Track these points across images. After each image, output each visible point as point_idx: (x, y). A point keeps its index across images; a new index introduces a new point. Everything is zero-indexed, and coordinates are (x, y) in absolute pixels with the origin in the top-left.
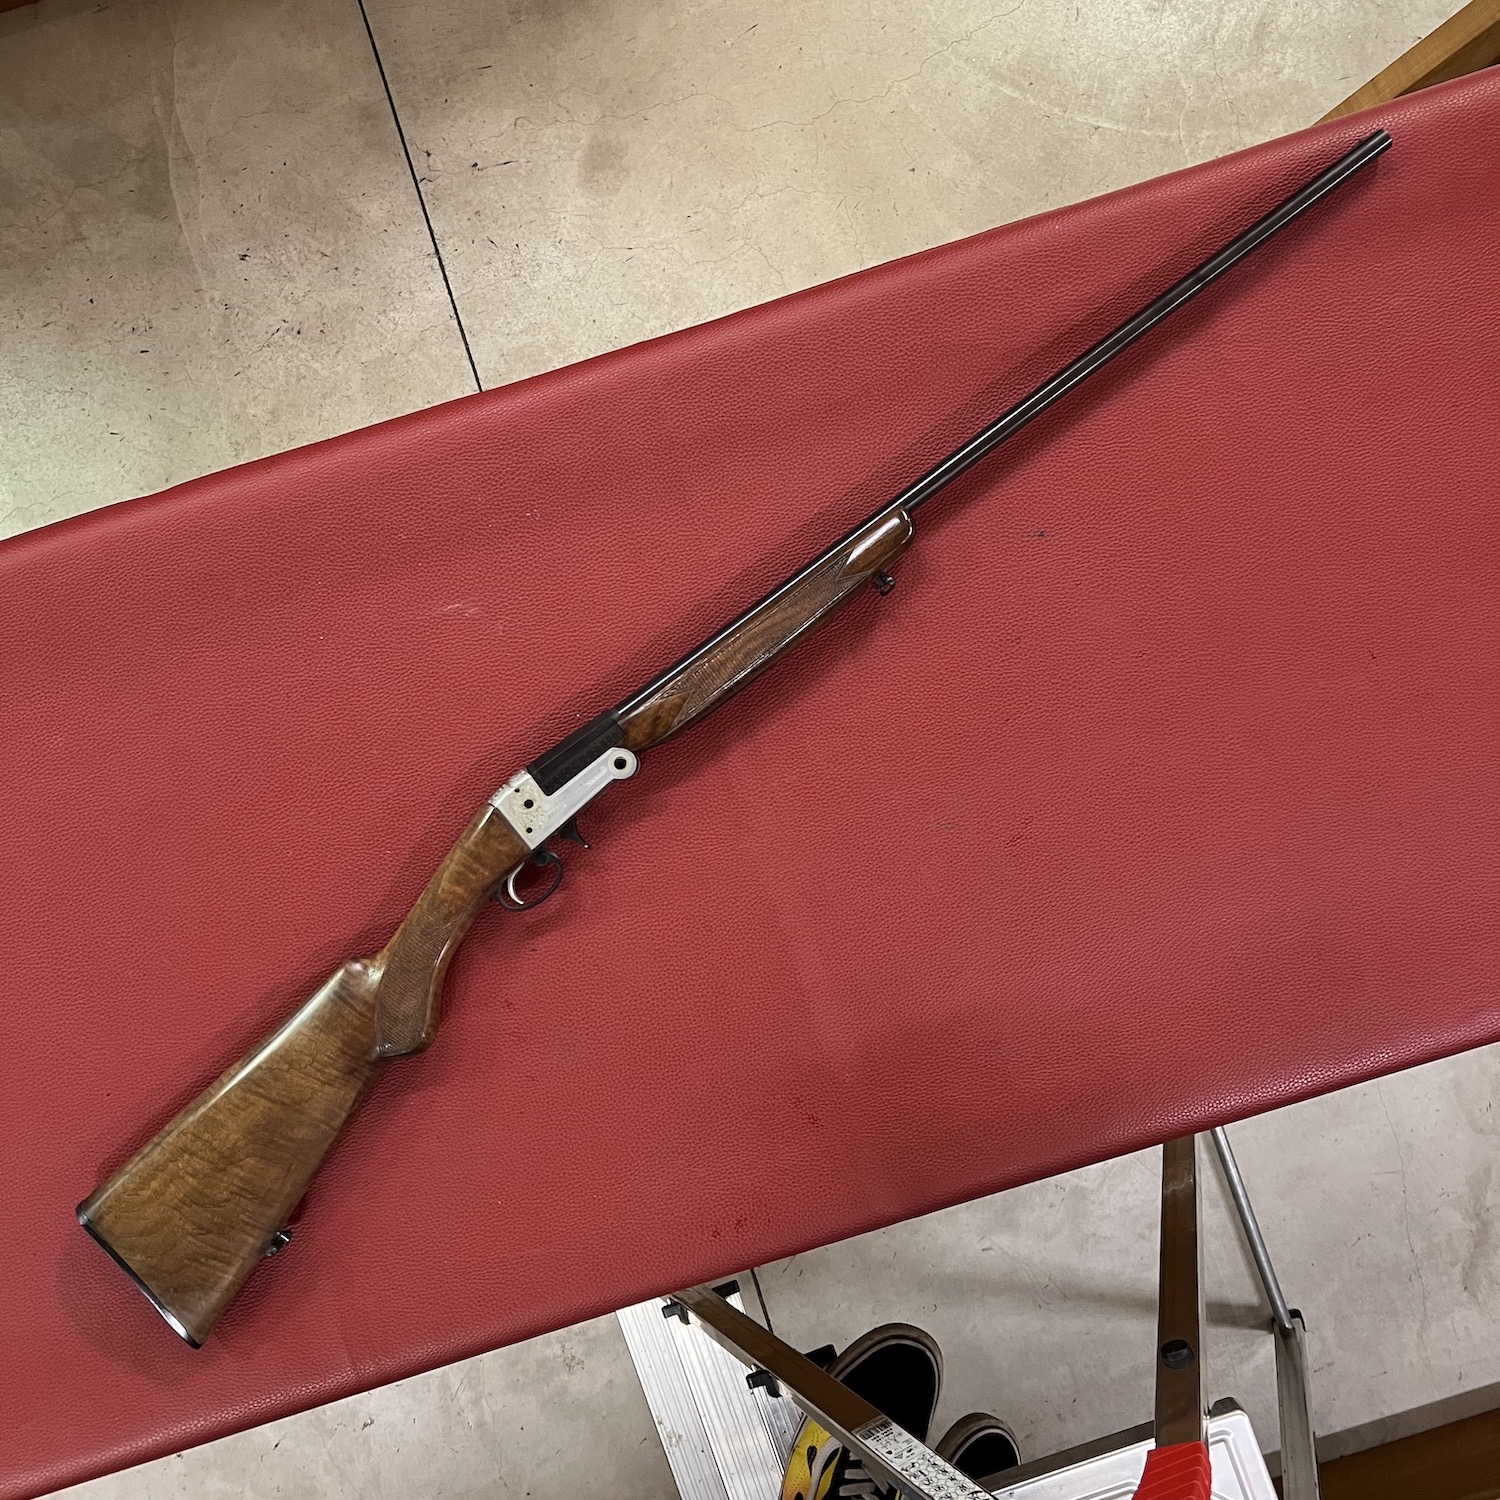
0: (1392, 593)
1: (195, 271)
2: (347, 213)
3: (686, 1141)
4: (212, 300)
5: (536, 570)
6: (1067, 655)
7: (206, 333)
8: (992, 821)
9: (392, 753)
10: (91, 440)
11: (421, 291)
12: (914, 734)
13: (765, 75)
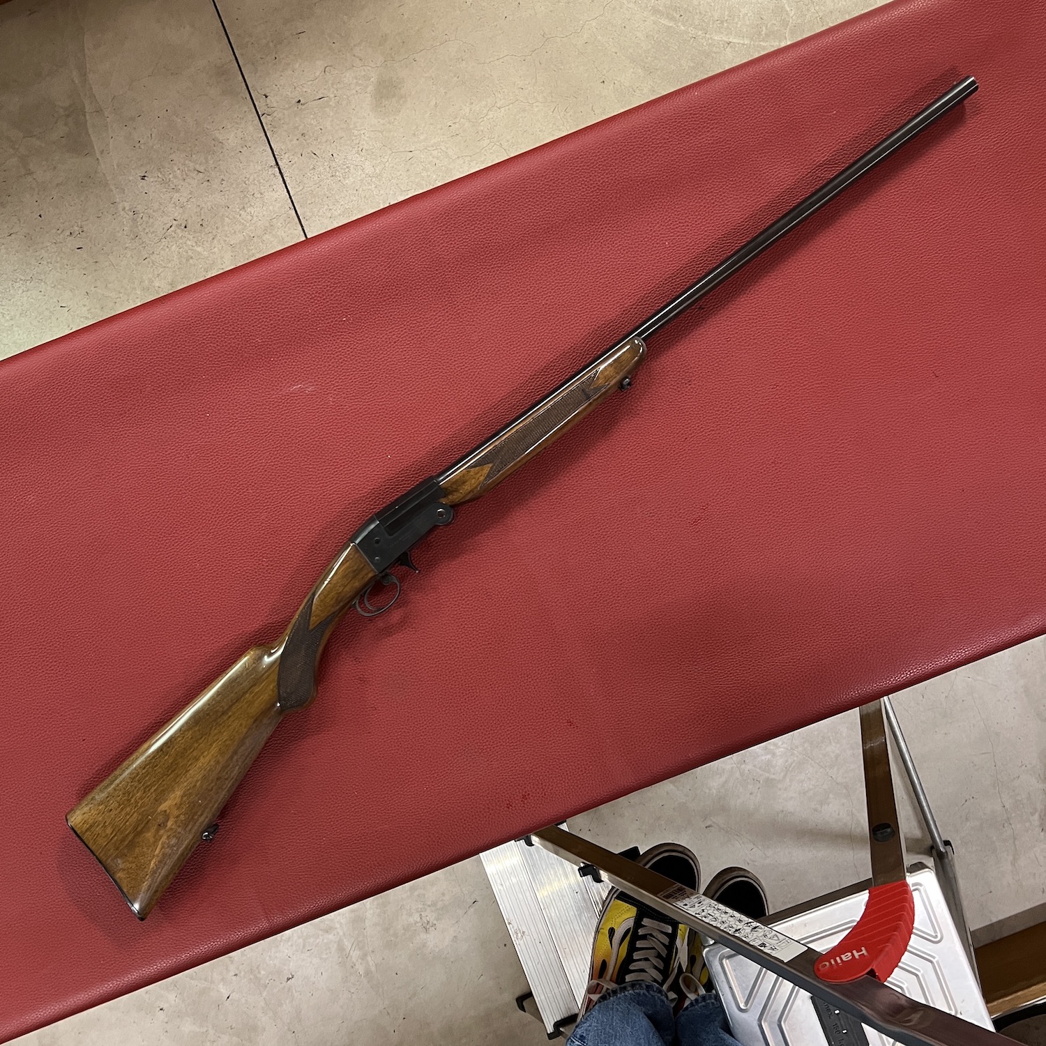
0: (946, 331)
1: (112, 191)
2: (213, 142)
3: (484, 744)
4: (124, 209)
5: (352, 358)
6: (724, 390)
7: (121, 232)
8: (680, 509)
9: (262, 491)
10: (47, 313)
11: (268, 192)
12: (622, 453)
13: (495, 23)
